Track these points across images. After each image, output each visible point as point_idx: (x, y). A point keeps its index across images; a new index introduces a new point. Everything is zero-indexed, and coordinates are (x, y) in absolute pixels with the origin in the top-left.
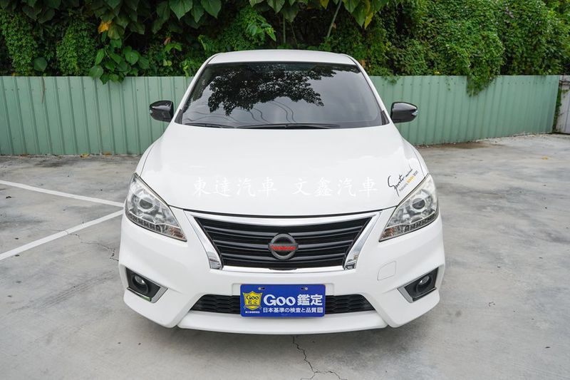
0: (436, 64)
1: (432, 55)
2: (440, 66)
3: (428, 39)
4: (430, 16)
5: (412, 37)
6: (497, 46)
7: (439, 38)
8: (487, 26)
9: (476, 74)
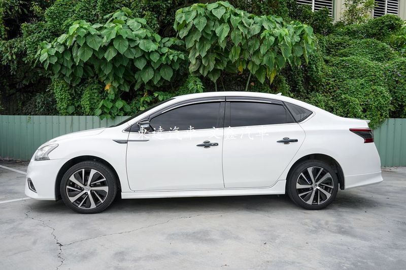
0: (335, 110)
2: (338, 111)
3: (331, 93)
4: (334, 77)
5: (317, 91)
6: (384, 96)
7: (339, 91)
8: (377, 82)
9: (368, 116)
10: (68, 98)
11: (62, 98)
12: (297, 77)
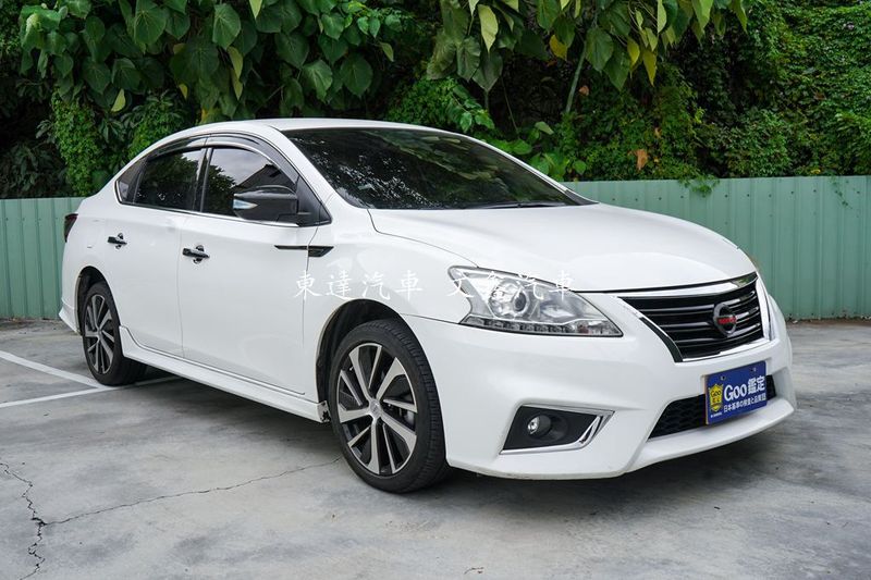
0: (815, 154)
1: (806, 138)
2: (825, 160)
3: (804, 108)
4: (812, 64)
5: (766, 105)
7: (827, 103)
10: (91, 151)
11: (76, 154)
12: (710, 68)
